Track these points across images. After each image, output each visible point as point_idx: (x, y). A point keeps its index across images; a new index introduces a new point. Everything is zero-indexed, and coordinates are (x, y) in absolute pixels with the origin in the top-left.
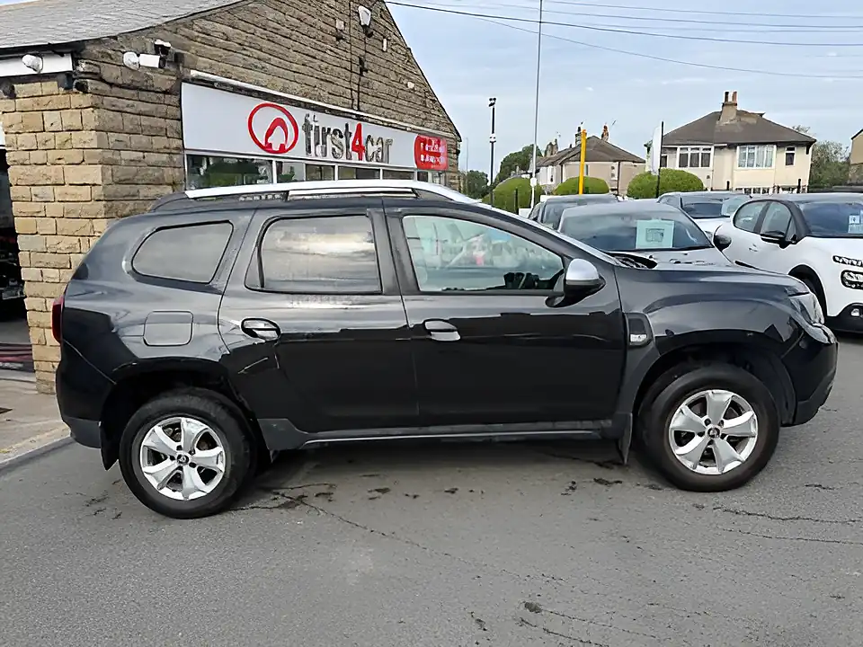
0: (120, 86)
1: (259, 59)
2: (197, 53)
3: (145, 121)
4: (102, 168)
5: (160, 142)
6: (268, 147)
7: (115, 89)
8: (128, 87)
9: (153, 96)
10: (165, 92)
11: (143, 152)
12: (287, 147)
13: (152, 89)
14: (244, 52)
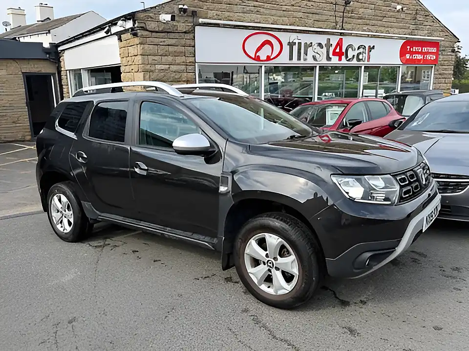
0: (157, 32)
1: (254, 6)
2: (208, 9)
3: (171, 49)
4: (144, 74)
5: (179, 59)
6: (257, 58)
7: (154, 34)
8: (162, 32)
9: (177, 35)
10: (185, 32)
11: (169, 65)
12: (271, 58)
13: (176, 31)
14: (244, 4)
